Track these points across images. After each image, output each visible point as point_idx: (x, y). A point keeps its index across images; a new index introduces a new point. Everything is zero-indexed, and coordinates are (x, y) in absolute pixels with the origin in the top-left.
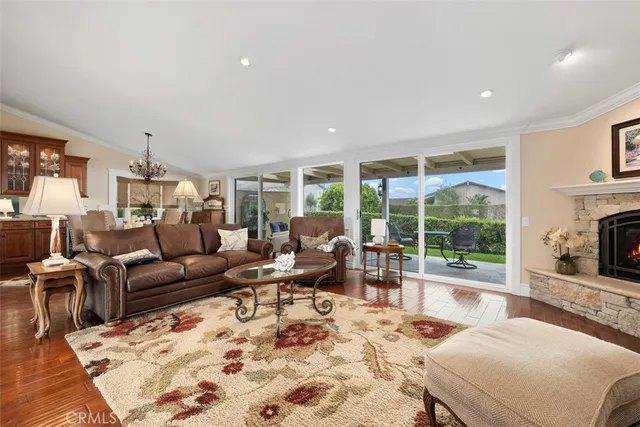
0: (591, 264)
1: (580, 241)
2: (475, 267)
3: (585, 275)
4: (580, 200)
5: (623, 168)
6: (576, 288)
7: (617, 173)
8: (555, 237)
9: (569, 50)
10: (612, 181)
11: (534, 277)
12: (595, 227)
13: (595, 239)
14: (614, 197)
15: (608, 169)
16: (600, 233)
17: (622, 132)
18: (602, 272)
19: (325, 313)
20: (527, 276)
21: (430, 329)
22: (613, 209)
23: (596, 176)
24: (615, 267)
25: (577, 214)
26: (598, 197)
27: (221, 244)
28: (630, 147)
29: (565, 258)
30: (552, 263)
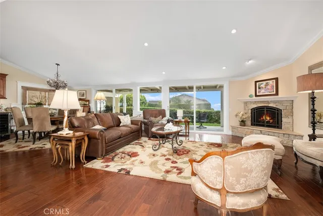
0: (249, 122)
1: (246, 116)
2: (206, 128)
3: (247, 126)
4: (246, 103)
5: (258, 94)
6: (247, 130)
7: (256, 96)
8: (240, 115)
9: (250, 60)
10: (254, 97)
11: (233, 128)
12: (250, 111)
13: (250, 115)
14: (255, 102)
15: (254, 94)
16: (251, 113)
17: (257, 83)
18: (252, 125)
19: (180, 145)
20: (231, 128)
21: (216, 145)
22: (255, 106)
23: (251, 96)
24: (255, 123)
25: (245, 107)
26: (251, 102)
27: (121, 122)
28: (259, 88)
29: (243, 121)
30: (238, 123)
